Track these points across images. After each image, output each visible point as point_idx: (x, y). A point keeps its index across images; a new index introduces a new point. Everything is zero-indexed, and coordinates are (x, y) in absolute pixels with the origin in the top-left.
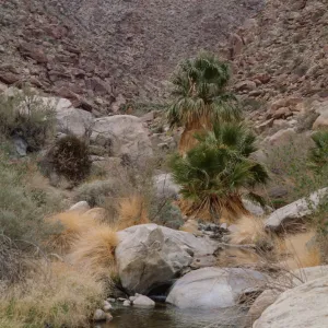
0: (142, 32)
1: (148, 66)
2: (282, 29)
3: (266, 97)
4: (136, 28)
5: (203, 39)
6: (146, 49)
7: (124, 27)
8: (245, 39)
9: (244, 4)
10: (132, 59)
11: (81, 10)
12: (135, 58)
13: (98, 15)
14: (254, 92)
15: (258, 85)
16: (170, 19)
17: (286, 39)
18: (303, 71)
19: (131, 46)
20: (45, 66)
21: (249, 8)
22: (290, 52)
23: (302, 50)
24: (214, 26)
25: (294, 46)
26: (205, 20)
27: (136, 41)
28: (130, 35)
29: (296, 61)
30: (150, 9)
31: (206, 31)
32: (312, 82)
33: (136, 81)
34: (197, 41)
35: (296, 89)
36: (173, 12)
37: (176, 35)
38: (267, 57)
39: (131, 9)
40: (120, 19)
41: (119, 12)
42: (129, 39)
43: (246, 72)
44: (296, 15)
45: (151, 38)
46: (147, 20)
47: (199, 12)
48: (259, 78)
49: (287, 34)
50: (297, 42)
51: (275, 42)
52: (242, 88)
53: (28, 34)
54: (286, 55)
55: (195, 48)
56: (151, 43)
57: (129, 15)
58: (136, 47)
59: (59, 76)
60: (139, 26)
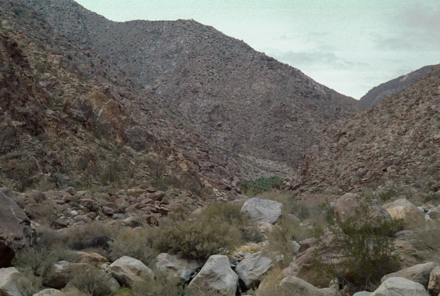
0: (228, 120)
1: (235, 145)
2: (329, 152)
3: (325, 187)
4: (223, 117)
5: (274, 122)
6: (232, 132)
7: (214, 117)
8: (313, 157)
9: (302, 94)
10: (223, 140)
11: (181, 105)
12: (225, 139)
13: (194, 109)
14: (319, 185)
15: (321, 182)
16: (247, 108)
17: (331, 158)
18: (338, 176)
19: (221, 130)
20: (198, 165)
21: (306, 97)
22: (333, 165)
23: (338, 165)
24: (281, 112)
25: (335, 162)
26: (274, 108)
27: (225, 127)
28: (219, 122)
29: (336, 170)
30: (232, 101)
31: (276, 116)
32: (342, 181)
33: (236, 162)
34: (269, 124)
35: (336, 184)
36: (249, 102)
37: (253, 120)
38: (323, 167)
39: (218, 102)
40: (210, 110)
41: (209, 105)
42: (219, 125)
43: (315, 175)
44: (335, 145)
45: (235, 124)
46: (231, 110)
47: (269, 102)
48: (321, 179)
49: (331, 155)
50: (336, 160)
51: (326, 159)
52: (314, 183)
53: (177, 143)
54: (332, 167)
55: (268, 129)
56: (236, 127)
57: (217, 107)
58: (225, 131)
59: (206, 170)
60: (226, 115)
